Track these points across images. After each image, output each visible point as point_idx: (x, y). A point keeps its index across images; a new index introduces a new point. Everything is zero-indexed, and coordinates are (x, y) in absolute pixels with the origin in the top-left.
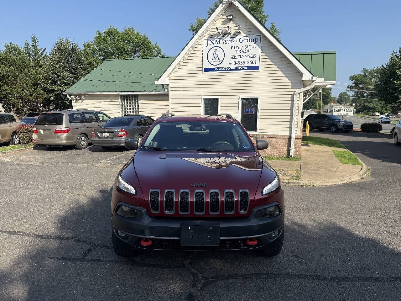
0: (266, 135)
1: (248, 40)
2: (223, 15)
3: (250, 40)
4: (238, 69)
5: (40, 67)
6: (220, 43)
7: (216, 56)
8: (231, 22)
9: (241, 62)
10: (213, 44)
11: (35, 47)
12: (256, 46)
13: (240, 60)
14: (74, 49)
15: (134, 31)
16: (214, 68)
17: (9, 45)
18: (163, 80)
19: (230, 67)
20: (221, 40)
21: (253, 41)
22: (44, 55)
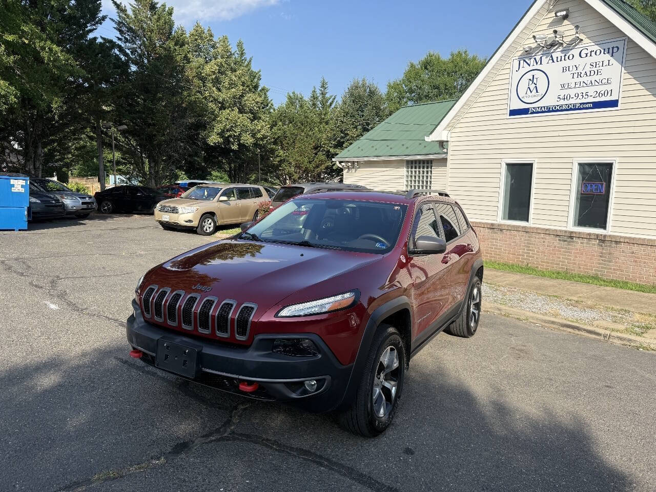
0: (625, 238)
1: (598, 52)
2: (549, 11)
3: (603, 51)
4: (574, 108)
5: (327, 123)
6: (541, 64)
7: (532, 87)
8: (566, 22)
9: (580, 95)
10: (529, 65)
11: (323, 94)
12: (613, 61)
13: (579, 91)
14: (372, 93)
15: (467, 55)
16: (528, 109)
17: (292, 95)
18: (440, 134)
19: (558, 106)
20: (544, 58)
21: (608, 53)
22: (333, 106)
